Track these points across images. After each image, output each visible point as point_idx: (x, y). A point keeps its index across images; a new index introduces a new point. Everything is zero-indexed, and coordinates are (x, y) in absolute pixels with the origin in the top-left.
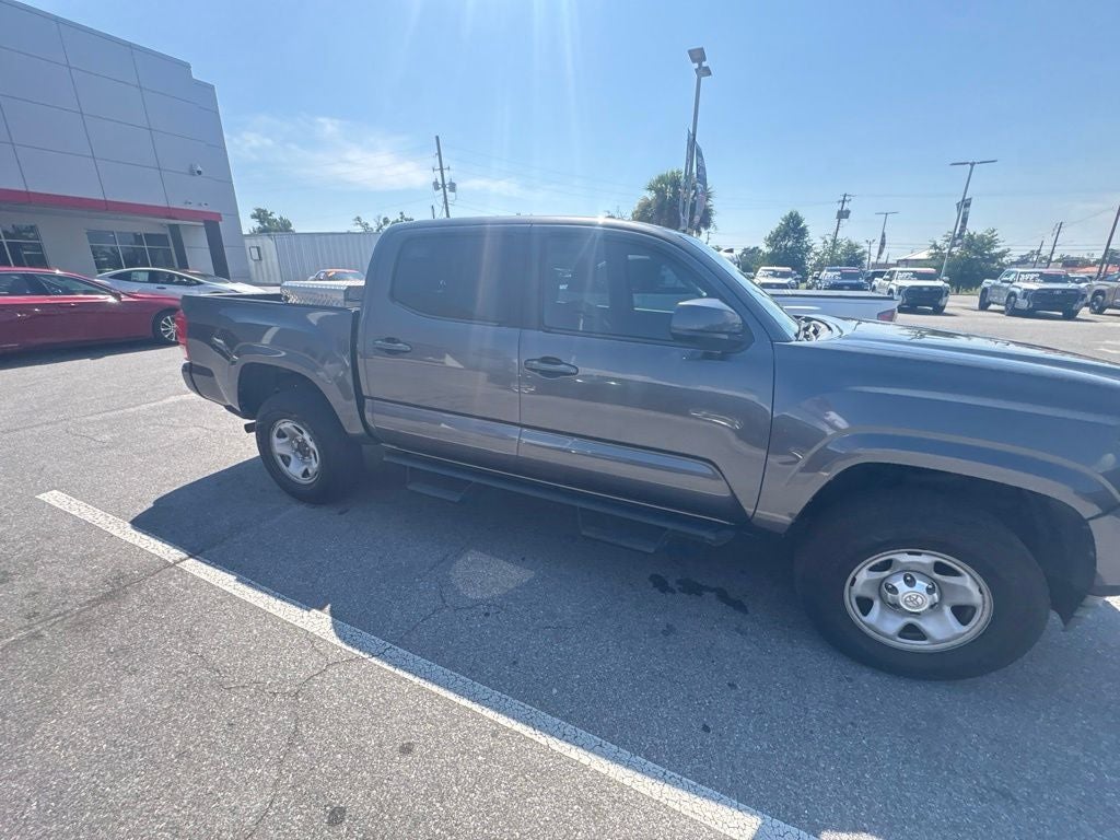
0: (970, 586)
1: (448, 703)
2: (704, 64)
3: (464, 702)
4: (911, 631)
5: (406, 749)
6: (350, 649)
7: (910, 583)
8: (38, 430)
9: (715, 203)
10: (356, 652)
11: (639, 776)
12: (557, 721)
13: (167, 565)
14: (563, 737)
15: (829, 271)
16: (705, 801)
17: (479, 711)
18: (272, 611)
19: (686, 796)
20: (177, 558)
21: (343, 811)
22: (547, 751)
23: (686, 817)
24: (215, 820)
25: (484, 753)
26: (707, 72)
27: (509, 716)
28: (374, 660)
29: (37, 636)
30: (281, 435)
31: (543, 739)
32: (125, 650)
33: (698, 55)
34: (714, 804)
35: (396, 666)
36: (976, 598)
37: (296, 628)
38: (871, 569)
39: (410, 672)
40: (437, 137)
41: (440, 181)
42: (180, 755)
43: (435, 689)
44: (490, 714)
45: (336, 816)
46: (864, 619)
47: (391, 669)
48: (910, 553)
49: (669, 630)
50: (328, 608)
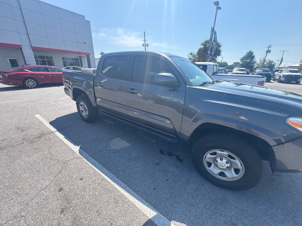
0: (238, 163)
1: (96, 171)
2: (219, 6)
3: (99, 172)
4: (222, 174)
5: (82, 179)
6: (80, 155)
7: (222, 160)
8: (41, 101)
9: (222, 49)
10: (81, 156)
11: (131, 196)
12: (118, 180)
13: (53, 132)
14: (118, 184)
15: (259, 69)
16: (145, 206)
17: (101, 174)
18: (68, 145)
19: (141, 203)
20: (55, 131)
21: (62, 189)
22: (112, 186)
23: (138, 208)
24: (38, 185)
25: (98, 183)
26: (220, 8)
27: (107, 176)
28: (84, 159)
29: (23, 143)
30: (81, 105)
31: (112, 183)
32: (37, 148)
33: (217, 3)
34: (147, 207)
35: (88, 161)
36: (240, 167)
37: (71, 149)
38: (211, 154)
39: (90, 163)
40: (144, 32)
41: (144, 44)
42: (37, 171)
43: (94, 167)
44: (103, 175)
45: (61, 190)
46: (209, 168)
47: (87, 161)
48: (220, 151)
49: (158, 164)
50: (79, 146)
